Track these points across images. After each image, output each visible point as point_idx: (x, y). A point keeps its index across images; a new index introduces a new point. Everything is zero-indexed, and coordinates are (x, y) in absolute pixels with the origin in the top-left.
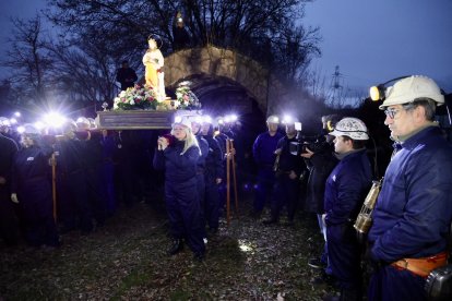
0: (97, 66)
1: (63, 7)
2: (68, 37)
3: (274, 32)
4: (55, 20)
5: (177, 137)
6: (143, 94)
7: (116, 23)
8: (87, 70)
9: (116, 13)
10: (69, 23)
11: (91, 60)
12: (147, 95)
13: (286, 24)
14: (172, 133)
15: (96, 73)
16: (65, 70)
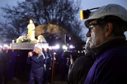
0: (16, 31)
1: (8, 13)
2: (8, 21)
3: (71, 21)
4: (5, 17)
5: (36, 52)
6: (26, 38)
7: (23, 18)
8: (13, 32)
9: (23, 15)
10: (9, 17)
11: (15, 29)
12: (28, 38)
13: (75, 19)
14: (34, 51)
15: (16, 33)
16: (6, 31)
